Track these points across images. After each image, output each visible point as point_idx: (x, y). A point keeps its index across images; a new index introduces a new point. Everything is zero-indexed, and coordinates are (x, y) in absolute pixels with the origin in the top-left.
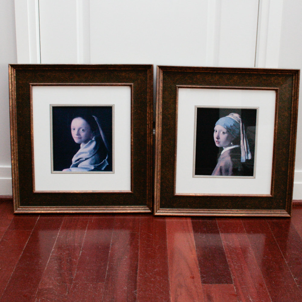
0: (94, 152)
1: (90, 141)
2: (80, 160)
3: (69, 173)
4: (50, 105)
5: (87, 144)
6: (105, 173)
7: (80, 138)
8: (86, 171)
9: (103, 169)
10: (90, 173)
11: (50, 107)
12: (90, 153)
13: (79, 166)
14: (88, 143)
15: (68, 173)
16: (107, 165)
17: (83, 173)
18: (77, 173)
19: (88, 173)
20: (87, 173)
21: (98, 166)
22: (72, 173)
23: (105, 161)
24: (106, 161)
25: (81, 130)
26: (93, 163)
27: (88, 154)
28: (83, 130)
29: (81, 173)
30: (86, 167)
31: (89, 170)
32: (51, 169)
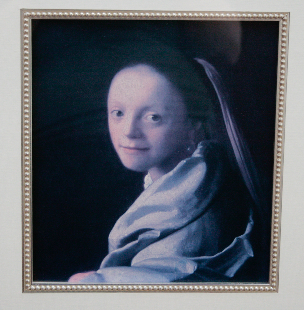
0: (197, 206)
1: (183, 162)
2: (141, 237)
3: (98, 291)
4: (23, 10)
5: (171, 173)
6: (239, 291)
7: (145, 150)
8: (162, 281)
9: (232, 272)
10: (179, 291)
11: (23, 22)
12: (183, 212)
13: (134, 262)
14: (175, 169)
15: (93, 291)
16: (250, 259)
17: (154, 291)
18: (128, 291)
19: (174, 291)
20: (169, 291)
21: (211, 263)
22: (108, 291)
23: (240, 243)
24: (246, 243)
25: (148, 117)
26: (191, 247)
27: (175, 212)
28: (155, 117)
29: (143, 291)
30: (163, 264)
31: (175, 276)
32: (24, 272)
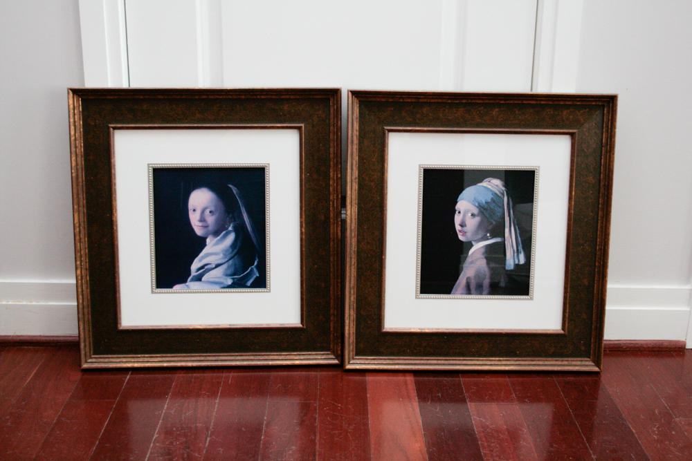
0: (231, 253)
1: (224, 232)
2: (206, 267)
3: (186, 293)
4: (149, 164)
5: (219, 238)
6: (252, 292)
7: (207, 227)
8: (217, 288)
9: (249, 283)
10: (224, 292)
11: (149, 170)
12: (225, 255)
13: (203, 279)
14: (221, 236)
15: (184, 292)
16: (257, 277)
17: (213, 292)
18: (200, 292)
19: (222, 292)
20: (220, 292)
21: (239, 279)
22: (191, 292)
23: (252, 270)
24: (255, 269)
25: (207, 212)
26: (229, 272)
27: (221, 255)
28: (211, 212)
29: (208, 292)
30: (217, 280)
31: (222, 286)
32: (152, 284)
